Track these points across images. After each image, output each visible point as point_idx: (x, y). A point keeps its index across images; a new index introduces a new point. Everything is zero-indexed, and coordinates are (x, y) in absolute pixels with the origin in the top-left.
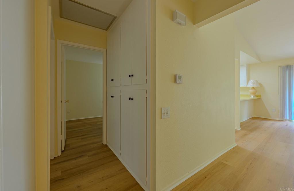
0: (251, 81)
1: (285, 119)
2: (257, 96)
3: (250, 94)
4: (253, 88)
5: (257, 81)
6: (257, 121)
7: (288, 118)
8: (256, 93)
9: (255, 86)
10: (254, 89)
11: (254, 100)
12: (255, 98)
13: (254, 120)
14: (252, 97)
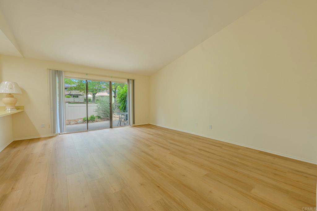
0: (6, 82)
1: (56, 133)
2: (18, 108)
3: (4, 105)
4: (10, 95)
5: (16, 84)
6: (20, 148)
7: (59, 132)
8: (15, 104)
9: (14, 92)
10: (12, 97)
11: (13, 115)
12: (16, 111)
13: (14, 148)
14: (9, 111)
